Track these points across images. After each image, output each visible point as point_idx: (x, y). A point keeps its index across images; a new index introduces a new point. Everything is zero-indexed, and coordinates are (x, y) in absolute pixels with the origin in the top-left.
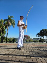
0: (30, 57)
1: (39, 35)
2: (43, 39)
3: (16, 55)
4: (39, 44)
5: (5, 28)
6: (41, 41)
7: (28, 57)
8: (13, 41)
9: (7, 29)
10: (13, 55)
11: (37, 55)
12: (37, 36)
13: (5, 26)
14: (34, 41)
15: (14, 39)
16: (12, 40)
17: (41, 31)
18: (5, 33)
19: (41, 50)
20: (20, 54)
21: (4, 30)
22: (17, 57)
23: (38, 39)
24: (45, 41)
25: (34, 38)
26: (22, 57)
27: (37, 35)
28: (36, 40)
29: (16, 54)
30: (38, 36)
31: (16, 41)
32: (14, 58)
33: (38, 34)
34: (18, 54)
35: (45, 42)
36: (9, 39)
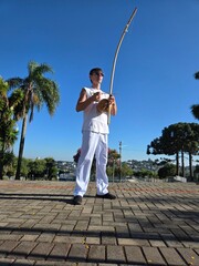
0: (113, 240)
1: (158, 146)
2: (175, 163)
3: (57, 232)
4: (157, 187)
5: (12, 117)
6: (166, 172)
7: (106, 240)
8: (45, 172)
9: (20, 121)
10: (42, 231)
11: (146, 231)
12: (148, 153)
13: (12, 108)
14: (137, 175)
16: (41, 168)
17: (166, 132)
18: (14, 139)
19: (162, 212)
20: (71, 228)
21: (10, 123)
22: (59, 239)
23: (155, 163)
24: (182, 175)
25: (135, 162)
26: (79, 240)
27: (151, 150)
28: (144, 170)
29: (57, 227)
30: (154, 153)
31: (61, 172)
32: (47, 245)
33: (153, 144)
34: (64, 228)
35: (184, 180)
36: (32, 164)
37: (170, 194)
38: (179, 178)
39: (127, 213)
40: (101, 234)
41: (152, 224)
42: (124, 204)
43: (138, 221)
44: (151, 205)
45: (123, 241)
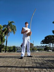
0: (32, 69)
1: (44, 42)
2: (49, 46)
3: (17, 67)
4: (44, 53)
5: (4, 35)
6: (46, 49)
7: (30, 69)
9: (6, 36)
10: (12, 67)
11: (41, 66)
12: (41, 44)
13: (4, 33)
14: (38, 50)
15: (14, 47)
16: (12, 49)
17: (46, 38)
18: (4, 41)
19: (46, 60)
20: (20, 66)
21: (3, 37)
22: (17, 69)
23: (43, 47)
24: (51, 50)
25: (38, 46)
26: (23, 69)
27: (42, 43)
28: (40, 49)
30: (43, 44)
31: (17, 50)
32: (14, 71)
34: (19, 66)
37: (47, 55)
38: (50, 50)
39: (36, 61)
40: (29, 67)
41: (43, 64)
42: (35, 58)
43: (39, 63)
44: (42, 59)
45: (35, 69)
